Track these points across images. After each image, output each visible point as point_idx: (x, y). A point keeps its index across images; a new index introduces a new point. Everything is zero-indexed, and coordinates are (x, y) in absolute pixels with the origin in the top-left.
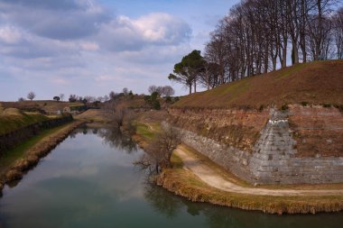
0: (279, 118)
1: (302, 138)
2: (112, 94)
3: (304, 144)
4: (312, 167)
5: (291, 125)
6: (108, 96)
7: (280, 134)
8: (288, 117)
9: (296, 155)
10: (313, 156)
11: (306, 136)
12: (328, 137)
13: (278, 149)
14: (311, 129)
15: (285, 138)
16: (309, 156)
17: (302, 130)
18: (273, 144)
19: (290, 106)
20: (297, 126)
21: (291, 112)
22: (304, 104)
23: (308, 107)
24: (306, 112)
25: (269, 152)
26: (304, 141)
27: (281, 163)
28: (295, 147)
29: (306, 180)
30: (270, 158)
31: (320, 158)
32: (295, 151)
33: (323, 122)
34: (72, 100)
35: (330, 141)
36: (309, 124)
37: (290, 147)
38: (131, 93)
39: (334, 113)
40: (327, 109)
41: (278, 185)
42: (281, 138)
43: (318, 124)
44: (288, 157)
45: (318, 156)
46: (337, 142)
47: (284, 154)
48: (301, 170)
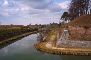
0: (66, 30)
1: (71, 35)
2: (50, 23)
3: (72, 37)
4: (73, 43)
5: (69, 31)
6: (49, 24)
7: (65, 34)
8: (68, 29)
9: (69, 40)
10: (74, 40)
11: (73, 35)
12: (79, 35)
13: (64, 38)
14: (75, 33)
15: (67, 35)
16: (73, 40)
17: (72, 33)
18: (63, 37)
19: (69, 26)
20: (70, 32)
21: (69, 28)
22: (73, 26)
23: (74, 27)
24: (74, 28)
25: (62, 39)
26: (72, 36)
27: (64, 41)
28: (69, 37)
29: (70, 46)
30: (62, 40)
31: (76, 41)
32: (69, 39)
33: (78, 31)
34: (40, 25)
35: (79, 36)
36: (74, 31)
37: (68, 37)
38: (55, 23)
39: (82, 29)
40: (80, 27)
41: (62, 47)
42: (65, 35)
43: (77, 32)
44: (66, 40)
45: (75, 40)
46: (82, 37)
47: (65, 39)
48: (70, 43)
